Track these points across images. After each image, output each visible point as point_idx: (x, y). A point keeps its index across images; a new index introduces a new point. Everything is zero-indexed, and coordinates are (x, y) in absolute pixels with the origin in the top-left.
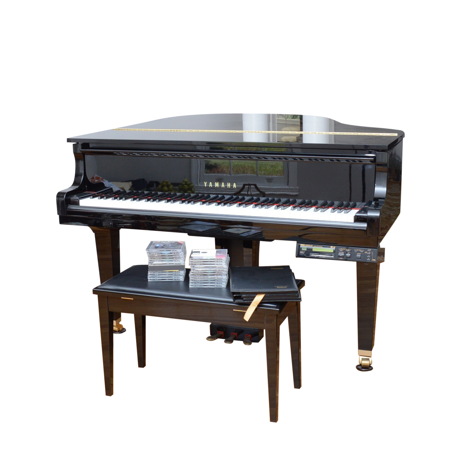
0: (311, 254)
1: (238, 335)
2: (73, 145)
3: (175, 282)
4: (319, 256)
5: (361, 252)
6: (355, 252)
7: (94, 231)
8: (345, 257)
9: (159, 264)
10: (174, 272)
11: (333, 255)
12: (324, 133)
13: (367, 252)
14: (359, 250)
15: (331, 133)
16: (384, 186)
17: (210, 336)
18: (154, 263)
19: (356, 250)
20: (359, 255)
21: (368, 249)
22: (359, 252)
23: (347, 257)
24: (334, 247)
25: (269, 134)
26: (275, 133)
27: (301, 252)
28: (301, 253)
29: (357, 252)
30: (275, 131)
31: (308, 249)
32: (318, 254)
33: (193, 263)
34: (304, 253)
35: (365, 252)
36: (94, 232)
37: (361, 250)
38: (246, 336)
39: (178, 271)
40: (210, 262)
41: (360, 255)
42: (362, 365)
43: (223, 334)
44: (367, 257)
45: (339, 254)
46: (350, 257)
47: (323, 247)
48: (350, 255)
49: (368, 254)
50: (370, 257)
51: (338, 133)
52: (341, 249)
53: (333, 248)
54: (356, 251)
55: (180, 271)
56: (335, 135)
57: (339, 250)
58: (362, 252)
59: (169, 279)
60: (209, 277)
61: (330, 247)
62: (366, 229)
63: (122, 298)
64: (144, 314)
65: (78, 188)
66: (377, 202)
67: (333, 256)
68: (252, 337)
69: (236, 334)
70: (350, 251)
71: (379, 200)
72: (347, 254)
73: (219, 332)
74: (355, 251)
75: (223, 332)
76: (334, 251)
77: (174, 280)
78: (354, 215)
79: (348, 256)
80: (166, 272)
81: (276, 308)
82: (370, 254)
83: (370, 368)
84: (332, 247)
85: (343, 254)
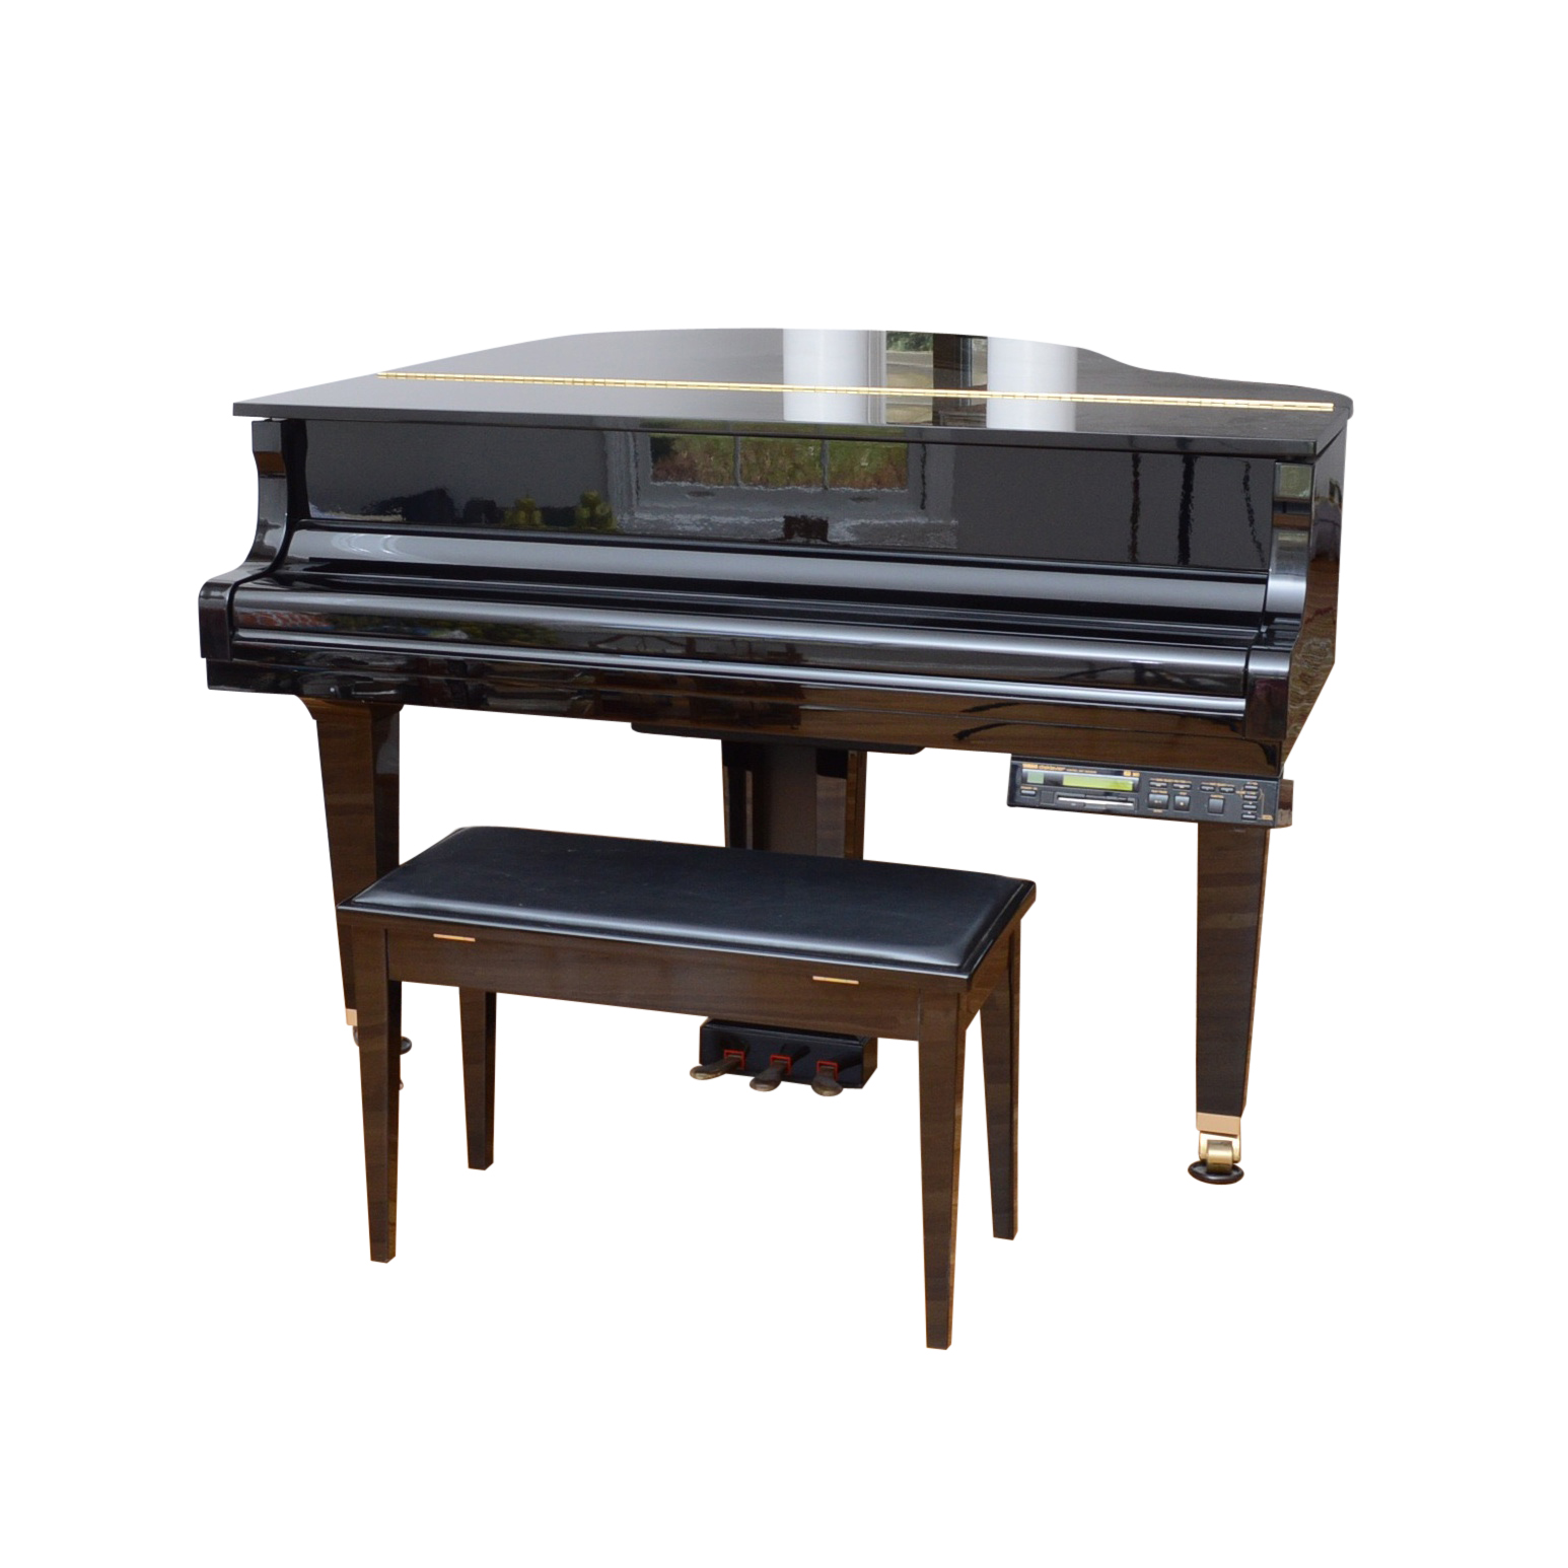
0: (1059, 796)
1: (792, 1063)
4: (1085, 804)
5: (1224, 792)
6: (1205, 790)
8: (1171, 806)
11: (1133, 800)
13: (1243, 792)
14: (1219, 785)
17: (702, 1063)
19: (1209, 783)
20: (1216, 801)
21: (1249, 781)
22: (1217, 790)
23: (1178, 808)
24: (1134, 774)
27: (1025, 790)
28: (1023, 792)
29: (1210, 790)
31: (1046, 779)
32: (1083, 796)
34: (1033, 793)
35: (1238, 792)
37: (1226, 784)
38: (821, 1065)
41: (1222, 801)
42: (1209, 1162)
43: (741, 1057)
44: (1246, 806)
45: (1151, 796)
46: (1186, 808)
47: (1099, 773)
48: (1187, 799)
49: (1246, 797)
50: (1254, 807)
52: (1159, 781)
53: (1132, 776)
54: (1207, 788)
57: (1152, 783)
58: (1227, 790)
61: (1120, 774)
62: (1242, 715)
63: (436, 936)
64: (491, 988)
67: (1130, 804)
68: (839, 1070)
69: (789, 1058)
70: (1189, 787)
71: (1280, 620)
72: (1177, 798)
73: (728, 1054)
74: (1203, 787)
75: (742, 1053)
76: (1136, 789)
79: (1182, 804)
82: (1255, 797)
84: (1127, 773)
85: (1166, 797)
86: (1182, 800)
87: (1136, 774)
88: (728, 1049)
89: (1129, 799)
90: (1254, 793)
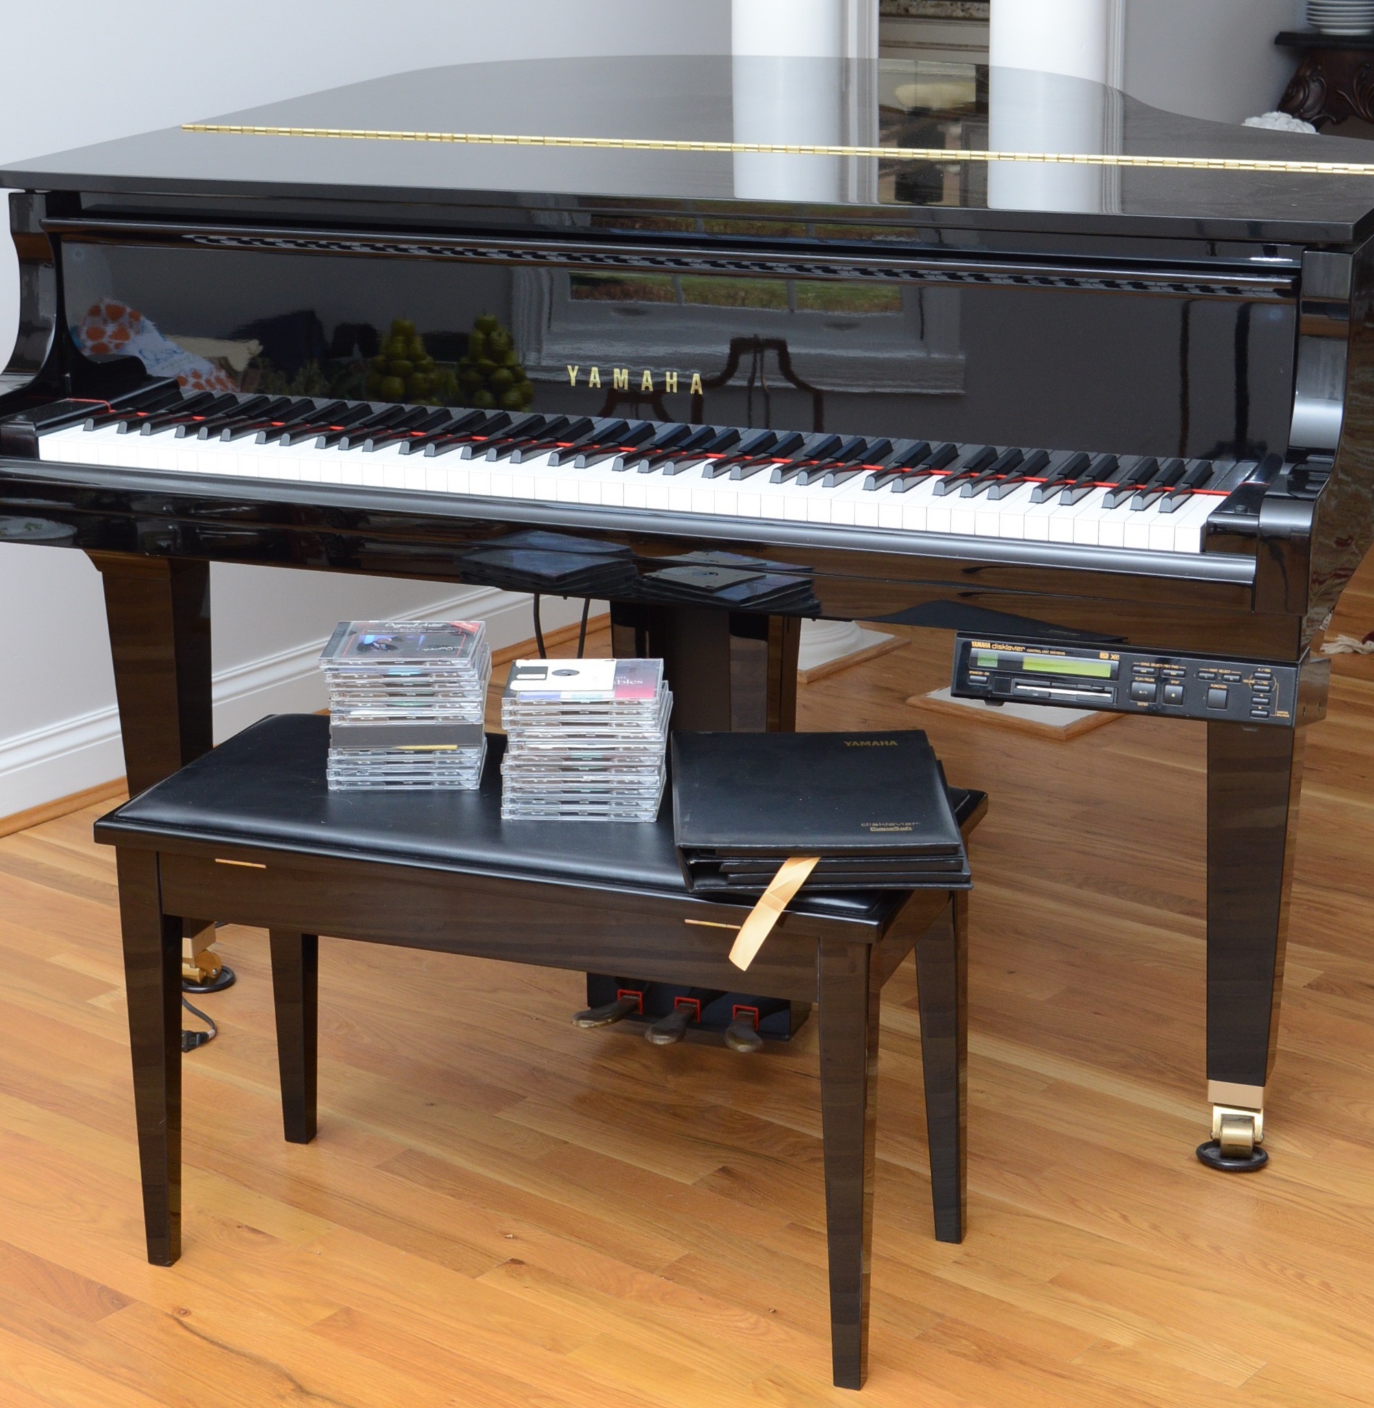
0: (1018, 684)
1: (702, 1007)
2: (11, 195)
3: (442, 793)
4: (1050, 694)
5: (1228, 680)
6: (1203, 678)
7: (99, 564)
8: (1160, 698)
9: (376, 719)
10: (438, 755)
11: (1111, 689)
12: (1082, 158)
13: (1253, 682)
14: (1221, 671)
15: (1111, 160)
16: (1332, 398)
17: (589, 1008)
18: (355, 713)
19: (1209, 670)
20: (1218, 693)
21: (1260, 667)
22: (1219, 678)
23: (1169, 700)
24: (1113, 657)
25: (843, 160)
26: (870, 157)
27: (976, 676)
28: (972, 677)
29: (1209, 678)
30: (871, 146)
31: (1001, 661)
32: (1048, 683)
33: (518, 718)
34: (985, 679)
35: (1245, 681)
36: (99, 568)
37: (1229, 672)
38: (738, 1009)
39: (454, 747)
40: (591, 713)
41: (1225, 692)
42: (1223, 1142)
43: (639, 999)
44: (1255, 699)
45: (1134, 684)
46: (1180, 700)
47: (1068, 654)
48: (1180, 689)
49: (1256, 687)
50: (1266, 700)
51: (1140, 161)
52: (1146, 666)
53: (1109, 659)
54: (1206, 675)
55: (463, 750)
56: (1124, 170)
57: (1135, 668)
58: (1231, 678)
59: (415, 783)
60: (586, 778)
61: (1097, 657)
62: (1251, 582)
63: (217, 860)
64: (309, 929)
65: (33, 382)
66: (1302, 467)
67: (1109, 695)
68: (761, 1016)
69: (698, 1001)
70: (1182, 673)
71: (1310, 458)
72: (1168, 688)
73: (622, 994)
74: (1201, 674)
75: (640, 993)
76: (1115, 675)
77: (436, 787)
78: (1203, 521)
79: (1173, 695)
80: (403, 753)
81: (867, 915)
82: (1267, 688)
83: (1257, 1158)
84: (1104, 654)
85: (1154, 686)
86: (1174, 690)
87: (1116, 656)
88: (624, 988)
89: (1107, 689)
90: (1266, 683)
